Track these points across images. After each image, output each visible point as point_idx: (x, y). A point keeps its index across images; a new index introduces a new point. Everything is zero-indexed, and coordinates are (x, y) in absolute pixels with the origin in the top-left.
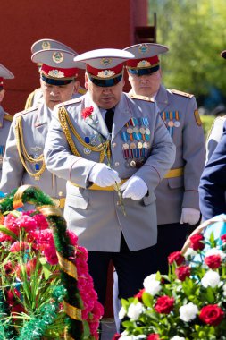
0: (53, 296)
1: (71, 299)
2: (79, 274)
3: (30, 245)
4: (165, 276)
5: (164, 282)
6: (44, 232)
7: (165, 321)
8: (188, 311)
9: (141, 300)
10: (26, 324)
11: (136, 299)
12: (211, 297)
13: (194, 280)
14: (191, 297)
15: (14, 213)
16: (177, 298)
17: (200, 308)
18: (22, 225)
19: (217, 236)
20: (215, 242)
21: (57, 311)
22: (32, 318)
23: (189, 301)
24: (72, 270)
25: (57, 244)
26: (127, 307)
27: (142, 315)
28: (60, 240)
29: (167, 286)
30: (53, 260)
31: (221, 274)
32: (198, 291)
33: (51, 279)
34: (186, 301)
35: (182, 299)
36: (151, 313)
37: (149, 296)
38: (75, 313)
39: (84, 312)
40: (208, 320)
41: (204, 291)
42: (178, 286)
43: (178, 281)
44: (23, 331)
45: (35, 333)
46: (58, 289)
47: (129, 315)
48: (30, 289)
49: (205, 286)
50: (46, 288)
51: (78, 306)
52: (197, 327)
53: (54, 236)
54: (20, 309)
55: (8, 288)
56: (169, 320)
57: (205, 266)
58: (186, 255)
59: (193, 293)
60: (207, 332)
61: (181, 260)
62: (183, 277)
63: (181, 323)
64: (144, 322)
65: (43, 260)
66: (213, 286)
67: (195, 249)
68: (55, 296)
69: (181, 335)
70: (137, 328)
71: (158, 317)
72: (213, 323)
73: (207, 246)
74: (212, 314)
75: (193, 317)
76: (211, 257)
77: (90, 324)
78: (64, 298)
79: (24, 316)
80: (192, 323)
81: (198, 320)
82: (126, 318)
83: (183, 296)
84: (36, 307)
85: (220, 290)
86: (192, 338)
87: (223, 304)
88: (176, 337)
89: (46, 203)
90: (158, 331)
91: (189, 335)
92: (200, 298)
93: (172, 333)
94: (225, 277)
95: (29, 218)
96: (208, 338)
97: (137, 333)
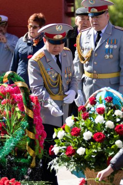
1: (30, 129)
2: (34, 116)
4: (76, 118)
5: (76, 120)
7: (76, 140)
8: (87, 135)
9: (64, 129)
10: (7, 140)
11: (62, 129)
12: (99, 129)
13: (91, 120)
14: (89, 128)
15: (4, 85)
16: (82, 129)
17: (93, 134)
18: (8, 91)
19: (103, 98)
20: (102, 101)
21: (23, 135)
22: (11, 137)
23: (88, 130)
24: (31, 114)
25: (24, 101)
26: (57, 132)
27: (64, 136)
28: (26, 99)
29: (77, 122)
30: (22, 109)
31: (104, 117)
32: (93, 125)
33: (21, 119)
34: (86, 130)
35: (84, 129)
36: (69, 135)
37: (68, 127)
38: (31, 136)
39: (36, 136)
40: (97, 140)
41: (95, 124)
42: (82, 123)
43: (83, 120)
44: (6, 144)
45: (12, 145)
46: (25, 123)
47: (58, 136)
49: (97, 123)
50: (18, 122)
51: (34, 133)
52: (92, 143)
53: (23, 97)
54: (5, 133)
56: (78, 139)
57: (96, 113)
58: (87, 107)
59: (90, 126)
60: (97, 146)
61: (84, 109)
62: (85, 118)
63: (84, 141)
64: (65, 140)
65: (17, 109)
66: (101, 123)
67: (91, 104)
68: (23, 127)
69: (83, 147)
70: (62, 143)
71: (72, 137)
72: (100, 141)
73: (98, 103)
74: (99, 137)
75: (90, 138)
76: (99, 108)
77: (39, 141)
78: (27, 128)
79: (7, 136)
80: (89, 141)
81: (92, 140)
82: (57, 138)
83: (85, 127)
84: (13, 132)
85: (104, 125)
86: (89, 149)
87: (105, 132)
88: (81, 148)
89: (19, 80)
90: (72, 145)
91: (88, 147)
92: (94, 129)
93: (79, 146)
94: (106, 118)
95: (12, 88)
96: (97, 149)
97: (62, 146)
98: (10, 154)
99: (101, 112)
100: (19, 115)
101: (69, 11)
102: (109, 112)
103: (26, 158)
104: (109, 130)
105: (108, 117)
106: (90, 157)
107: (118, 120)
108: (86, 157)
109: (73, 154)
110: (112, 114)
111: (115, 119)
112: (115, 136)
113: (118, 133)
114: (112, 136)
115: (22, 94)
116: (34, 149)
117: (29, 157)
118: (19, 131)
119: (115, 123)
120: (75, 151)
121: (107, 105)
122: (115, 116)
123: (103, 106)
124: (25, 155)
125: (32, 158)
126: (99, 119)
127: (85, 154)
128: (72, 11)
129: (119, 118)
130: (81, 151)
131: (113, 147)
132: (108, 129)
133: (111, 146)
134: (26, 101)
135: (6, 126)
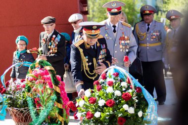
0: (52, 100)
1: (58, 101)
2: (61, 91)
3: (43, 81)
4: (93, 90)
6: (48, 76)
7: (93, 107)
8: (101, 102)
9: (83, 99)
10: (42, 111)
12: (110, 97)
13: (103, 91)
14: (102, 97)
15: (36, 69)
16: (97, 98)
17: (106, 101)
18: (39, 74)
19: (112, 74)
20: (111, 76)
21: (53, 106)
22: (44, 108)
23: (102, 99)
24: (58, 90)
25: (52, 80)
26: (79, 102)
27: (84, 105)
28: (53, 78)
29: (93, 93)
30: (51, 86)
31: (113, 88)
32: (105, 95)
33: (51, 94)
34: (100, 99)
36: (88, 104)
37: (87, 97)
38: (60, 106)
39: (63, 105)
40: (109, 105)
41: (107, 94)
42: (97, 93)
43: (97, 91)
44: (41, 114)
45: (45, 114)
46: (54, 97)
48: (43, 97)
49: (108, 92)
50: (49, 97)
51: (61, 103)
52: (105, 108)
53: (51, 78)
54: (40, 105)
55: (35, 98)
56: (95, 106)
57: (107, 85)
58: (100, 82)
59: (103, 96)
60: (109, 110)
61: (98, 83)
62: (99, 90)
63: (99, 107)
65: (48, 87)
66: (111, 93)
67: (103, 79)
69: (99, 111)
70: (83, 110)
71: (90, 105)
72: (111, 106)
73: (108, 78)
74: (110, 103)
75: (104, 104)
76: (109, 82)
77: (66, 110)
78: (56, 100)
79: (41, 108)
80: (103, 107)
81: (105, 105)
82: (79, 106)
83: (99, 97)
84: (46, 104)
85: (113, 94)
86: (103, 112)
87: (115, 99)
88: (98, 112)
89: (47, 65)
90: (90, 110)
91: (102, 111)
92: (106, 97)
93: (96, 111)
94: (115, 89)
95: (42, 71)
96: (109, 112)
97: (83, 112)
98: (44, 121)
99: (111, 84)
100: (49, 91)
101: (84, 10)
102: (117, 84)
103: (57, 123)
104: (117, 98)
105: (116, 88)
106: (105, 118)
108: (101, 119)
109: (92, 117)
110: (119, 85)
111: (122, 89)
112: (122, 102)
113: (124, 99)
114: (120, 102)
115: (50, 75)
116: (62, 116)
117: (59, 122)
118: (50, 103)
119: (122, 92)
120: (93, 115)
121: (114, 79)
122: (122, 86)
123: (112, 80)
124: (56, 121)
125: (61, 122)
126: (110, 90)
127: (101, 116)
129: (125, 88)
130: (97, 115)
131: (121, 110)
132: (117, 96)
133: (119, 109)
134: (54, 80)
135: (39, 100)
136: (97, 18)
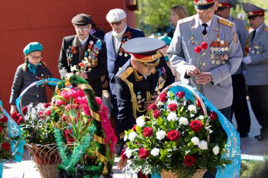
0: (89, 132)
1: (99, 133)
2: (101, 119)
3: (76, 105)
4: (147, 117)
5: (147, 120)
6: (83, 98)
7: (149, 141)
8: (160, 135)
9: (135, 130)
10: (75, 148)
11: (132, 130)
12: (172, 126)
14: (162, 127)
15: (66, 89)
16: (154, 128)
17: (167, 132)
18: (71, 95)
20: (173, 97)
21: (91, 140)
22: (78, 144)
23: (161, 129)
24: (98, 118)
25: (89, 104)
26: (128, 135)
27: (136, 138)
28: (91, 101)
29: (149, 122)
30: (88, 113)
31: (177, 113)
32: (165, 123)
33: (87, 124)
34: (159, 129)
35: (157, 128)
36: (141, 137)
37: (139, 128)
39: (105, 140)
40: (171, 139)
41: (168, 123)
42: (154, 122)
43: (154, 119)
44: (74, 151)
45: (80, 152)
46: (92, 127)
47: (129, 139)
48: (77, 129)
49: (169, 120)
50: (85, 128)
51: (103, 137)
52: (166, 142)
53: (88, 100)
54: (72, 140)
55: (65, 129)
56: (151, 140)
57: (168, 110)
58: (158, 105)
59: (163, 125)
60: (172, 144)
61: (155, 108)
62: (156, 117)
63: (157, 140)
64: (138, 141)
65: (83, 113)
66: (174, 120)
67: (162, 101)
68: (91, 132)
69: (157, 147)
70: (134, 145)
71: (145, 138)
72: (174, 140)
73: (169, 99)
74: (173, 135)
75: (163, 137)
76: (171, 105)
77: (110, 146)
78: (95, 133)
79: (75, 144)
80: (163, 140)
81: (166, 139)
82: (128, 140)
83: (157, 127)
84: (81, 138)
85: (177, 122)
86: (163, 149)
87: (179, 129)
88: (155, 148)
89: (82, 83)
90: (145, 146)
91: (162, 147)
92: (167, 127)
93: (153, 147)
94: (179, 115)
95: (74, 92)
96: (172, 148)
97: (134, 148)
98: (79, 163)
99: (173, 108)
100: (85, 120)
101: (131, 4)
102: (182, 108)
103: (98, 165)
104: (183, 128)
105: (181, 113)
106: (166, 157)
107: (192, 115)
108: (161, 158)
109: (147, 156)
110: (184, 110)
111: (189, 115)
112: (190, 133)
113: (193, 129)
114: (187, 133)
115: (86, 97)
116: (104, 155)
117: (100, 164)
118: (88, 137)
119: (189, 119)
120: (148, 153)
121: (178, 101)
122: (189, 111)
123: (174, 102)
124: (96, 163)
125: (103, 164)
126: (172, 116)
127: (160, 155)
128: (135, 3)
129: (193, 113)
130: (155, 152)
131: (188, 145)
132: (182, 125)
133: (186, 144)
134: (92, 104)
135: (72, 133)
136: (147, 15)
